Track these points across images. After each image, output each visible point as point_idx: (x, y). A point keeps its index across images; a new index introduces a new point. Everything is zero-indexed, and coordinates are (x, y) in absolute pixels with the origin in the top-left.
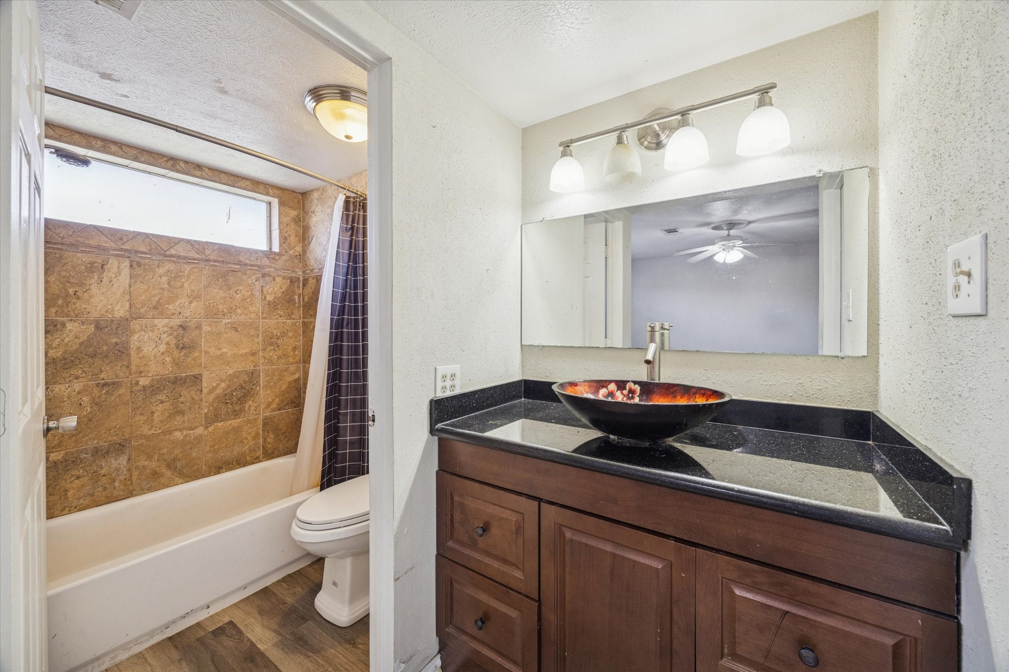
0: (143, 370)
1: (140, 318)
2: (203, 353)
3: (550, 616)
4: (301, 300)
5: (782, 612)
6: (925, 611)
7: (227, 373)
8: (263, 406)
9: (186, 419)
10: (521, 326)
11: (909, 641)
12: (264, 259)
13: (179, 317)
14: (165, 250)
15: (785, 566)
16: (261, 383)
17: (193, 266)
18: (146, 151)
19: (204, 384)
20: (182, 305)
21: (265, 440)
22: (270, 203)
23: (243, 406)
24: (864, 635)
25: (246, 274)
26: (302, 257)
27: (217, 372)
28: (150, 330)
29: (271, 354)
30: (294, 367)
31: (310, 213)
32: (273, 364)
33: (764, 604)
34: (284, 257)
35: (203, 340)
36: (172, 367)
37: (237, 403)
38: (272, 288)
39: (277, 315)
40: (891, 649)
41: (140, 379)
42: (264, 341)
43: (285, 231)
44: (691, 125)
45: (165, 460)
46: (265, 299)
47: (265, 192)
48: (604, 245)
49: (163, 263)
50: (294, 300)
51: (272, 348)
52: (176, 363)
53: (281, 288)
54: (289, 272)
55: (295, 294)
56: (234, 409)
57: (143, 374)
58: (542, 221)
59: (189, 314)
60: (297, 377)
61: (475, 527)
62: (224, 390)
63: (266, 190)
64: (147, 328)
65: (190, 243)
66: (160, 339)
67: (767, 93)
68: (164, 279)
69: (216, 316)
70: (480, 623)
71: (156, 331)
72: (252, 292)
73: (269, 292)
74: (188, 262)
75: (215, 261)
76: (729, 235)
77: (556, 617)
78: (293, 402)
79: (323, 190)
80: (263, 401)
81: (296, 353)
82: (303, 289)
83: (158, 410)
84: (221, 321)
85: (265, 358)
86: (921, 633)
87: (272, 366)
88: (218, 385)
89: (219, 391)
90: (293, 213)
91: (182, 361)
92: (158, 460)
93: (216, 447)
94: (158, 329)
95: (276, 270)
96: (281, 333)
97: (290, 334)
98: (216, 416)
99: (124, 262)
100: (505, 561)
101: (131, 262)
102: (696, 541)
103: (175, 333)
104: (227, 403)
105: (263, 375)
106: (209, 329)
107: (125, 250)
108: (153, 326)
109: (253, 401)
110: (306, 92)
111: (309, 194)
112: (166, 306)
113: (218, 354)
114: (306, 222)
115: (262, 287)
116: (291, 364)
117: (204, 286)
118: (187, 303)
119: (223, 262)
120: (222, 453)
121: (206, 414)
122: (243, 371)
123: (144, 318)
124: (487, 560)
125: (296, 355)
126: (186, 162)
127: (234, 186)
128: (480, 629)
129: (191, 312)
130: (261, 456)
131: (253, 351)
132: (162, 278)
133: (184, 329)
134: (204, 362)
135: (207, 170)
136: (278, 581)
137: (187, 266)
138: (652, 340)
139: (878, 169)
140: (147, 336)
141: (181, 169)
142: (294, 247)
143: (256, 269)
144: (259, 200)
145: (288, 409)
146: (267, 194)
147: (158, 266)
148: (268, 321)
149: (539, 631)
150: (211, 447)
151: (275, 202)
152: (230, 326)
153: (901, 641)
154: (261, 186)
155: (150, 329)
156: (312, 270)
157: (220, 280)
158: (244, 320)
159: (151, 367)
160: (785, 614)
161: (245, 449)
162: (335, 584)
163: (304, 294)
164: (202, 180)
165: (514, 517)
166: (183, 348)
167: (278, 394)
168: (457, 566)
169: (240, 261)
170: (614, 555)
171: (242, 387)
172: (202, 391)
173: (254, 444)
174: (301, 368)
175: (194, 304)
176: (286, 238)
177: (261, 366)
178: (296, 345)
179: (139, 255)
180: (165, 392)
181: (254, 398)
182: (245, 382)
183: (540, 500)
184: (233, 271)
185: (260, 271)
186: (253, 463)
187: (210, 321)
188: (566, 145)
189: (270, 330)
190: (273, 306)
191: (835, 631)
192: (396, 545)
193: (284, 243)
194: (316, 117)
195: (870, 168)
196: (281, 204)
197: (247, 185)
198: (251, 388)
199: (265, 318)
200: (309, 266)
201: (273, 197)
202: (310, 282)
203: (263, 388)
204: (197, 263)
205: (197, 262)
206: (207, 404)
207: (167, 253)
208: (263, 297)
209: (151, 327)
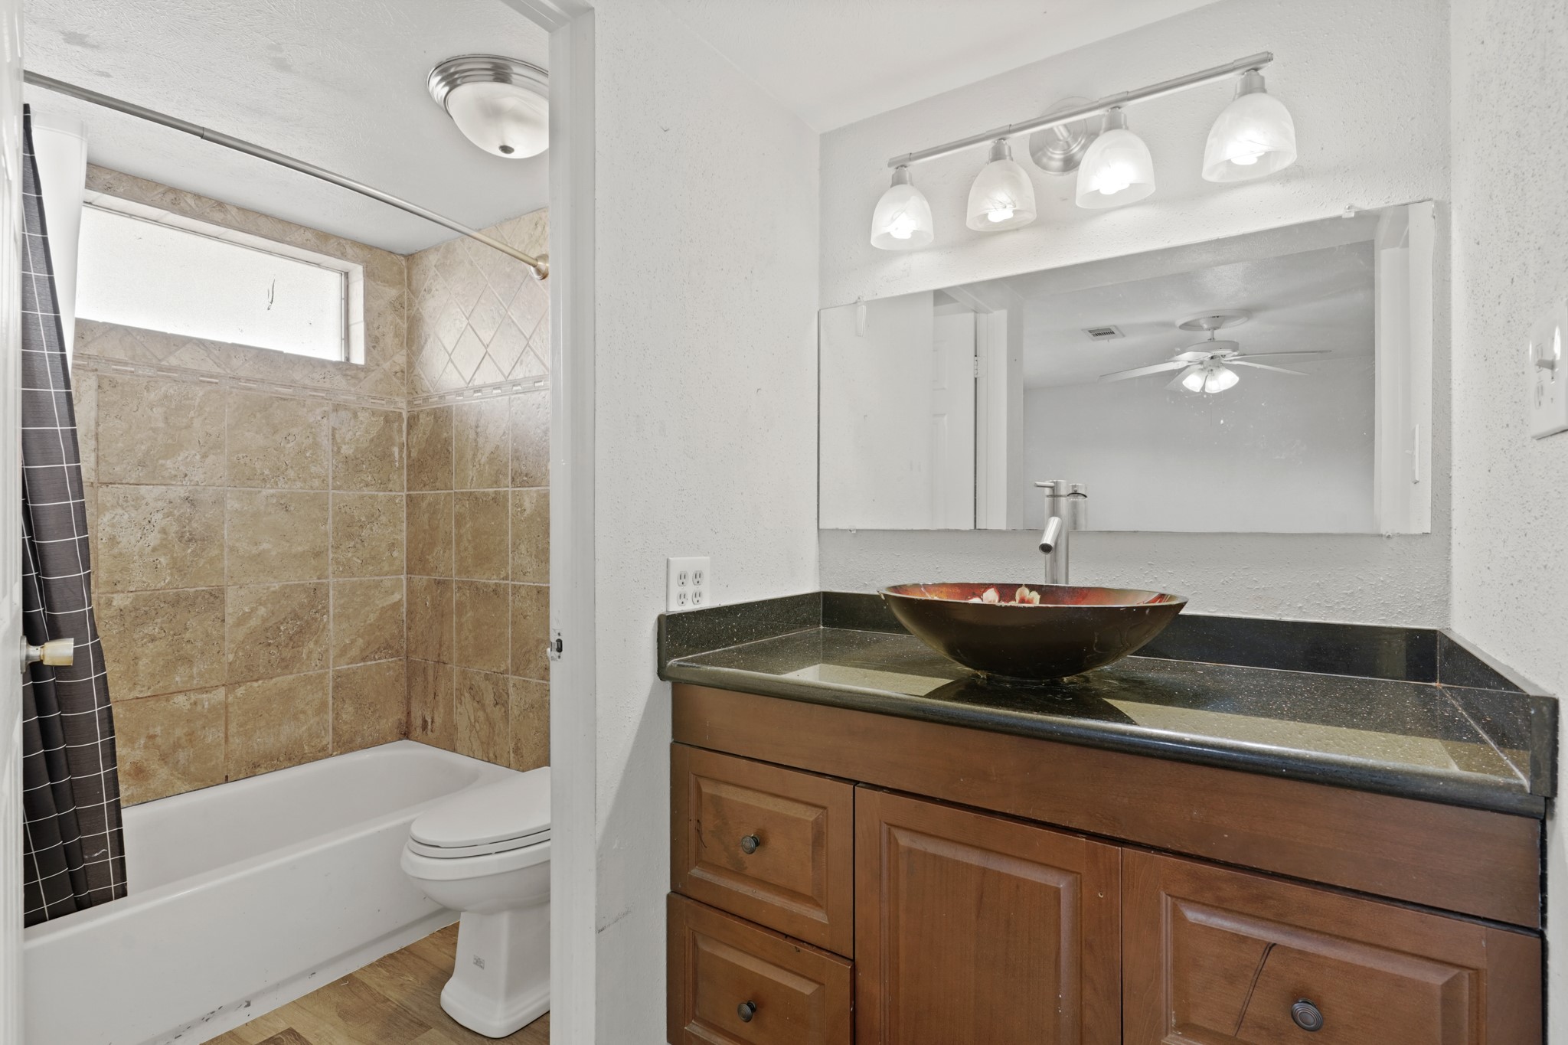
0: (119, 579)
1: (114, 484)
2: (226, 550)
3: (872, 986)
4: (404, 455)
5: (1264, 946)
6: (1492, 925)
7: (268, 588)
8: (332, 653)
9: (195, 673)
10: (818, 496)
11: (1467, 976)
12: (337, 377)
13: (184, 483)
14: (160, 357)
15: (1270, 868)
16: (331, 609)
17: (209, 388)
18: (127, 175)
19: (229, 610)
20: (188, 460)
21: (337, 716)
22: (347, 274)
23: (299, 652)
24: (1397, 973)
25: (304, 406)
26: (409, 375)
27: (251, 586)
28: (132, 506)
29: (350, 555)
30: (391, 580)
31: (423, 293)
32: (353, 575)
33: (1236, 934)
34: (373, 374)
35: (226, 525)
36: (172, 575)
37: (287, 646)
38: (351, 433)
39: (360, 483)
40: (1439, 993)
41: (115, 595)
42: (336, 530)
43: (375, 326)
44: (1124, 127)
45: (158, 747)
46: (339, 452)
47: (339, 253)
48: (973, 355)
49: (156, 382)
50: (391, 455)
51: (352, 544)
52: (178, 568)
53: (367, 432)
54: (383, 402)
55: (393, 444)
56: (283, 657)
57: (119, 587)
58: (856, 303)
59: (202, 476)
60: (396, 600)
61: (741, 838)
62: (265, 620)
63: (341, 249)
64: (127, 501)
65: (204, 345)
66: (149, 522)
67: (1256, 70)
68: (158, 411)
69: (249, 482)
70: (747, 1009)
71: (143, 507)
72: (314, 439)
73: (347, 440)
74: (201, 381)
75: (248, 380)
76: (1212, 339)
77: (882, 989)
78: (388, 647)
79: (446, 249)
80: (334, 643)
81: (395, 554)
82: (408, 434)
83: (146, 655)
84: (260, 492)
85: (338, 563)
86: (1485, 959)
87: (350, 577)
88: (253, 610)
89: (254, 622)
90: (392, 293)
91: (189, 564)
92: (146, 747)
93: (248, 727)
94: (147, 504)
95: (358, 398)
96: (367, 517)
97: (384, 519)
98: (249, 669)
99: (88, 380)
100: (794, 895)
101: (100, 378)
102: (1123, 837)
103: (175, 511)
104: (269, 644)
105: (334, 595)
106: (237, 505)
107: (89, 357)
108: (138, 498)
109: (316, 642)
110: (431, 69)
111: (421, 258)
112: (161, 462)
113: (253, 552)
114: (415, 309)
115: (334, 429)
116: (386, 575)
117: (228, 425)
118: (198, 457)
119: (263, 381)
120: (259, 738)
121: (231, 663)
122: (298, 585)
123: (122, 484)
124: (762, 895)
125: (395, 559)
126: (198, 196)
127: (282, 241)
128: (748, 1019)
129: (205, 473)
130: (330, 746)
131: (318, 549)
132: (154, 409)
133: (193, 504)
134: (228, 567)
135: (234, 211)
136: (371, 965)
137: (198, 388)
138: (1054, 512)
139: (1450, 203)
140: (126, 517)
141: (188, 209)
142: (392, 357)
143: (323, 397)
144: (327, 268)
145: (380, 658)
146: (343, 256)
147: (147, 388)
148: (345, 492)
149: (854, 1015)
150: (241, 726)
151: (357, 272)
152: (275, 501)
153: (1455, 976)
154: (332, 241)
155: (133, 503)
156: (426, 400)
157: (258, 415)
158: (300, 491)
159: (134, 574)
160: (1270, 948)
161: (301, 732)
162: (478, 962)
163: (410, 444)
164: (225, 229)
165: (809, 815)
166: (190, 540)
167: (361, 631)
168: (705, 910)
169: (293, 381)
170: (984, 871)
171: (296, 615)
172: (223, 621)
173: (318, 723)
174: (405, 582)
175: (211, 458)
176: (376, 340)
177: (331, 577)
178: (394, 539)
179: (115, 367)
180: (159, 620)
181: (319, 637)
182: (302, 606)
183: (856, 783)
184: (281, 399)
185: (331, 400)
186: (315, 759)
187: (240, 491)
188: (900, 164)
189: (348, 511)
190: (352, 466)
191: (1349, 970)
192: (600, 869)
193: (374, 347)
194: (449, 114)
195: (1436, 202)
196: (369, 275)
197: (307, 240)
198: (313, 619)
199: (339, 488)
200: (419, 391)
201: (354, 262)
202: (421, 421)
203: (334, 617)
204: (216, 383)
205: (217, 381)
206: (233, 646)
207: (162, 363)
208: (336, 449)
209: (133, 501)
